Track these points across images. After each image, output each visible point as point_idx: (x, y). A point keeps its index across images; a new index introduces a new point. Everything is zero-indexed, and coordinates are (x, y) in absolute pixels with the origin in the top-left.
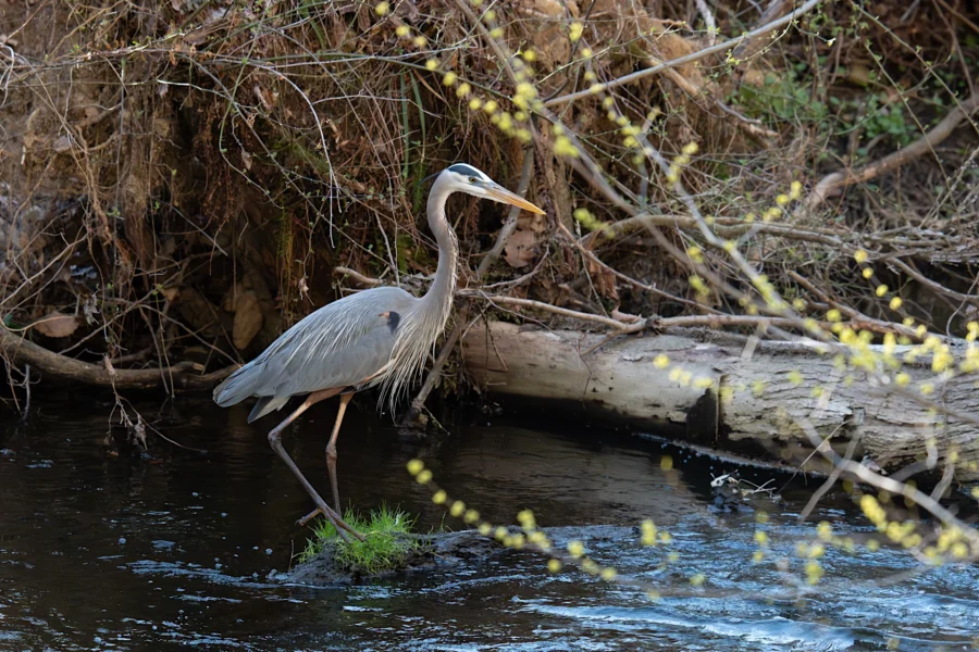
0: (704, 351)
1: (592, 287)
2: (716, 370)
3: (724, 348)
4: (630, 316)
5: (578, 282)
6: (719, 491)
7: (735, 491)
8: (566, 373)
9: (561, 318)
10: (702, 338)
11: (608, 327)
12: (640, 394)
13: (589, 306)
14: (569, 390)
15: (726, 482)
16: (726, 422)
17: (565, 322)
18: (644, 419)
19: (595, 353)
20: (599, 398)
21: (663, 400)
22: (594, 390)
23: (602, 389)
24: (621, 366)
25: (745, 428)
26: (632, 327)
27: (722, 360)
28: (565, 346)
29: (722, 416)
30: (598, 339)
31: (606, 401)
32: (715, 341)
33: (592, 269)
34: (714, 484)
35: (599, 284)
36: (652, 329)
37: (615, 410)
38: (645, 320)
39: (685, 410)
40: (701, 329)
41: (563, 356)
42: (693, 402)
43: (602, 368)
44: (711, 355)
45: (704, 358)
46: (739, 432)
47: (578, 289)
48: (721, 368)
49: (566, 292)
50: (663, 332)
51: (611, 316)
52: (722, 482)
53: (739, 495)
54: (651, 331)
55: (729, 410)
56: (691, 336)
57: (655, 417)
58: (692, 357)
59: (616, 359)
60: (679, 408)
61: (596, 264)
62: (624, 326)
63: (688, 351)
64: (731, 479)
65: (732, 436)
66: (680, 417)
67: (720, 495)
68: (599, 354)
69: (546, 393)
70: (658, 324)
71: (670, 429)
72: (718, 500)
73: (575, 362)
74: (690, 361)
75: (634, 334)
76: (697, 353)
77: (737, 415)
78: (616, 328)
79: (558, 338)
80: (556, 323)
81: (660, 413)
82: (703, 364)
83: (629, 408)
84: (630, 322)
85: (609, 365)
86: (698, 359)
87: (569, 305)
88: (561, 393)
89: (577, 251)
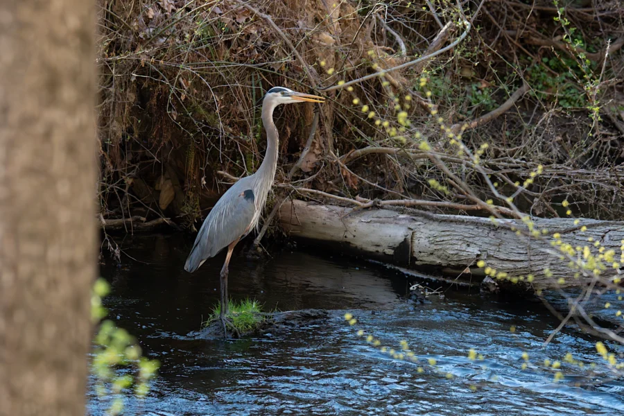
0: (404, 219)
1: (344, 183)
2: (410, 229)
3: (414, 218)
4: (365, 199)
5: (336, 180)
6: (414, 292)
7: (422, 293)
8: (331, 227)
9: (328, 199)
10: (403, 212)
11: (353, 204)
12: (369, 240)
13: (342, 193)
14: (332, 236)
15: (418, 288)
16: (415, 256)
17: (330, 201)
18: (371, 252)
19: (346, 218)
20: (348, 241)
21: (382, 243)
22: (346, 237)
23: (350, 237)
24: (360, 224)
25: (424, 259)
26: (366, 205)
27: (412, 224)
28: (331, 214)
29: (413, 252)
30: (348, 210)
31: (352, 242)
32: (409, 213)
33: (344, 174)
34: (411, 288)
35: (348, 182)
36: (376, 206)
37: (356, 247)
38: (372, 201)
39: (393, 248)
40: (402, 207)
41: (330, 219)
42: (397, 245)
43: (350, 225)
44: (407, 221)
45: (403, 222)
46: (421, 261)
47: (336, 184)
48: (412, 228)
49: (331, 186)
50: (382, 208)
51: (355, 199)
52: (415, 288)
53: (424, 295)
54: (375, 207)
55: (416, 249)
56: (397, 210)
57: (377, 251)
58: (397, 222)
59: (357, 221)
60: (390, 247)
61: (347, 172)
62: (362, 204)
63: (395, 218)
64: (420, 286)
65: (417, 263)
66: (390, 252)
67: (415, 294)
68: (349, 218)
69: (321, 237)
70: (379, 203)
71: (385, 258)
72: (414, 297)
73: (336, 222)
74: (396, 223)
75: (367, 208)
76: (400, 219)
77: (420, 252)
78: (357, 205)
79: (327, 209)
80: (325, 201)
81: (380, 249)
82: (402, 225)
83: (364, 246)
84: (365, 202)
85: (353, 224)
86: (401, 222)
87: (332, 192)
88: (328, 238)
89: (337, 164)
